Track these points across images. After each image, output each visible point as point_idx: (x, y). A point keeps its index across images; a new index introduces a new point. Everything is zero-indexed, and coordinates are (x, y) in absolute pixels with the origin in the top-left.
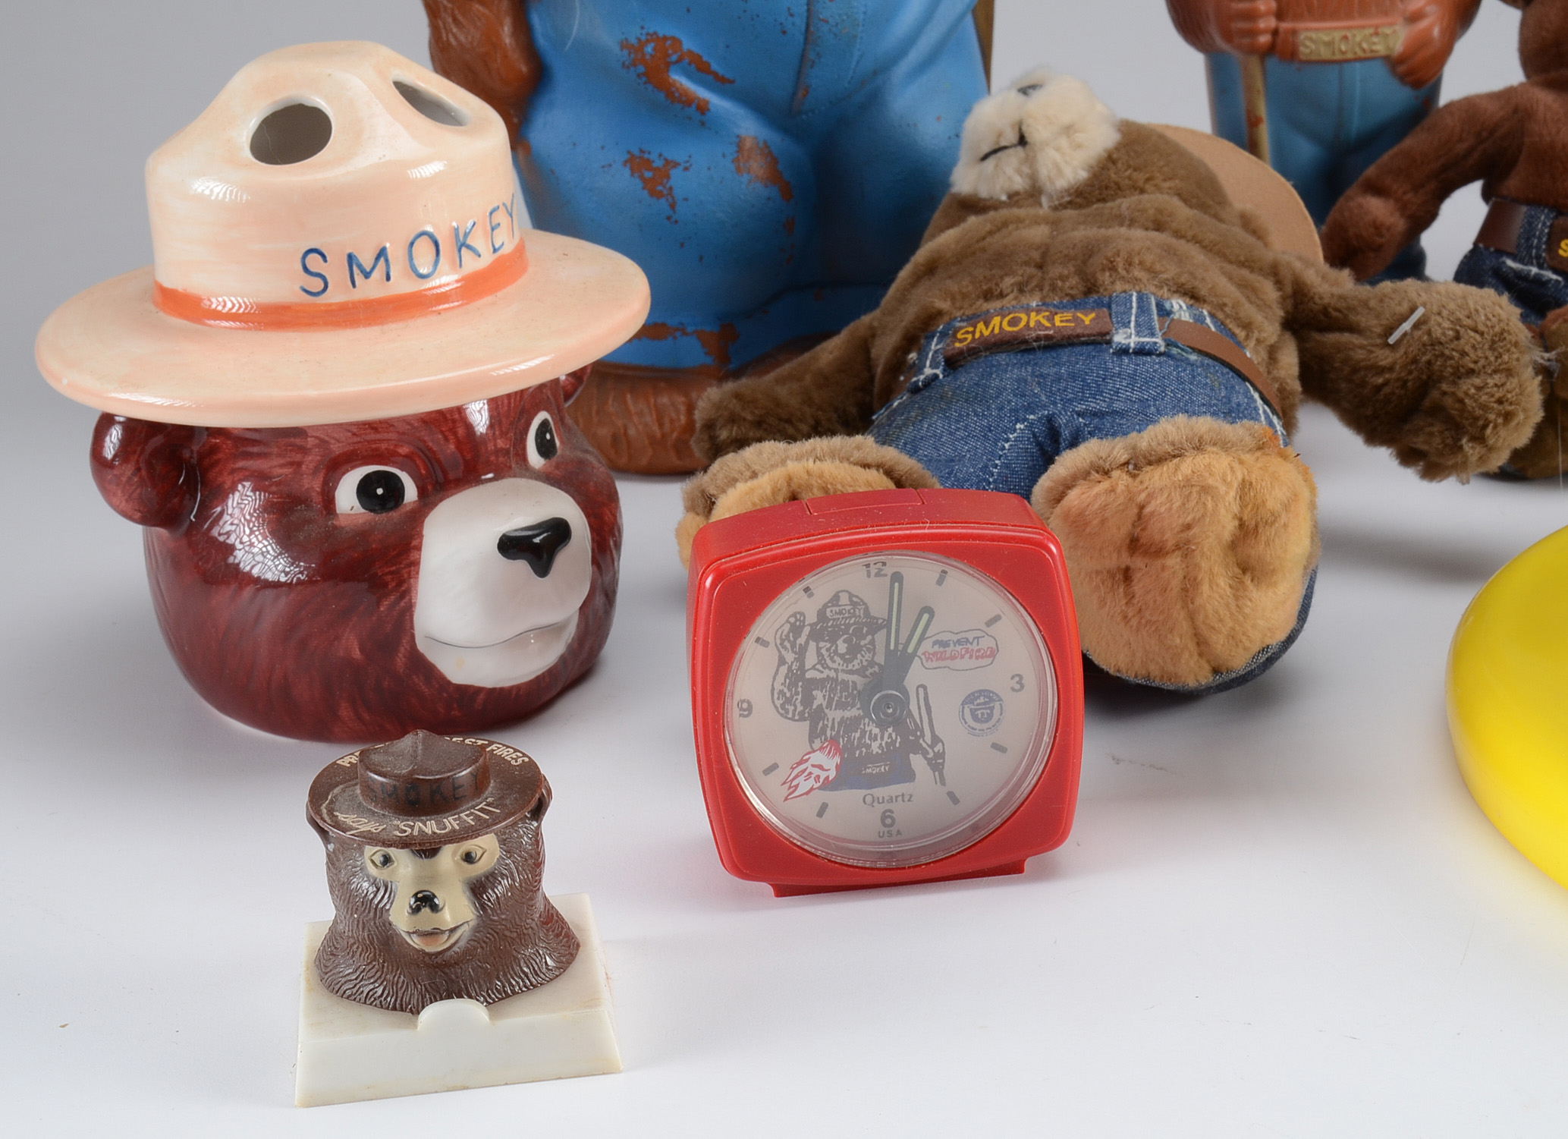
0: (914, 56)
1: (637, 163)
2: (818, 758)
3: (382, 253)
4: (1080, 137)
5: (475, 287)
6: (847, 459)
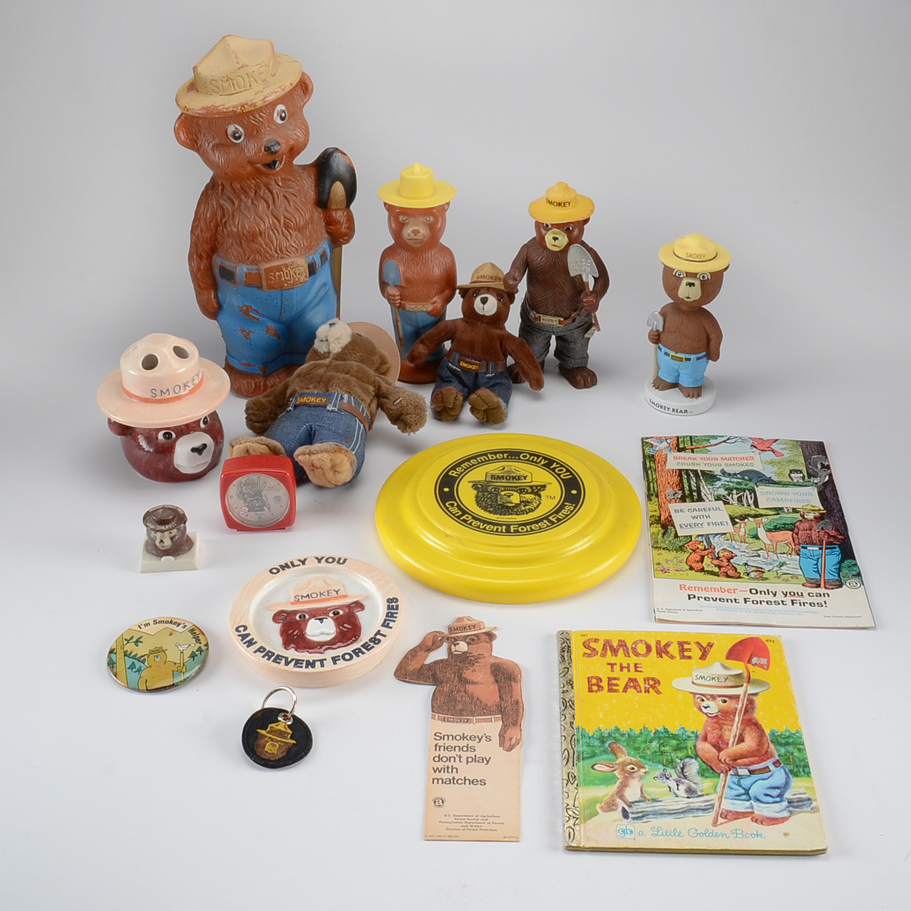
0: (312, 305)
1: (243, 331)
2: (244, 508)
3: (168, 390)
4: (340, 341)
5: (192, 392)
6: (258, 443)
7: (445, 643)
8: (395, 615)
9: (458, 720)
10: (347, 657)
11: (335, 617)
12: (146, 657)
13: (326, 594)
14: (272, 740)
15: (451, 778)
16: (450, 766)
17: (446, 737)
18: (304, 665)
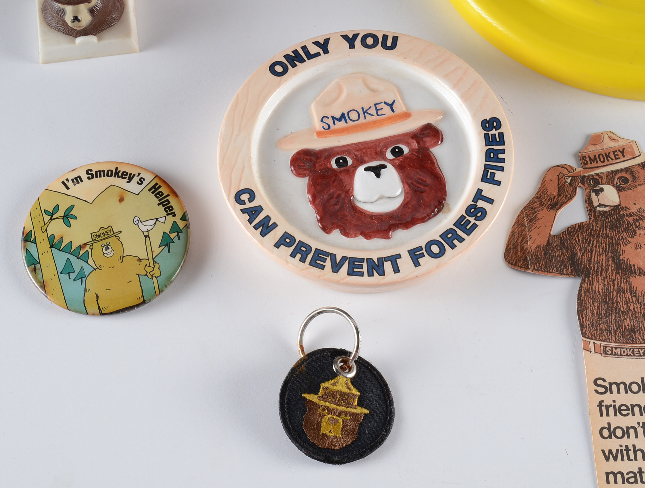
7: (578, 189)
8: (501, 156)
9: (630, 353)
10: (435, 249)
11: (397, 162)
12: (88, 248)
13: (373, 111)
14: (330, 411)
15: (636, 471)
16: (631, 447)
17: (614, 387)
18: (365, 270)
